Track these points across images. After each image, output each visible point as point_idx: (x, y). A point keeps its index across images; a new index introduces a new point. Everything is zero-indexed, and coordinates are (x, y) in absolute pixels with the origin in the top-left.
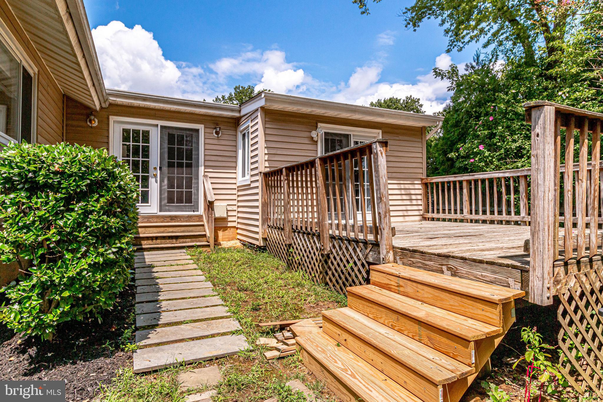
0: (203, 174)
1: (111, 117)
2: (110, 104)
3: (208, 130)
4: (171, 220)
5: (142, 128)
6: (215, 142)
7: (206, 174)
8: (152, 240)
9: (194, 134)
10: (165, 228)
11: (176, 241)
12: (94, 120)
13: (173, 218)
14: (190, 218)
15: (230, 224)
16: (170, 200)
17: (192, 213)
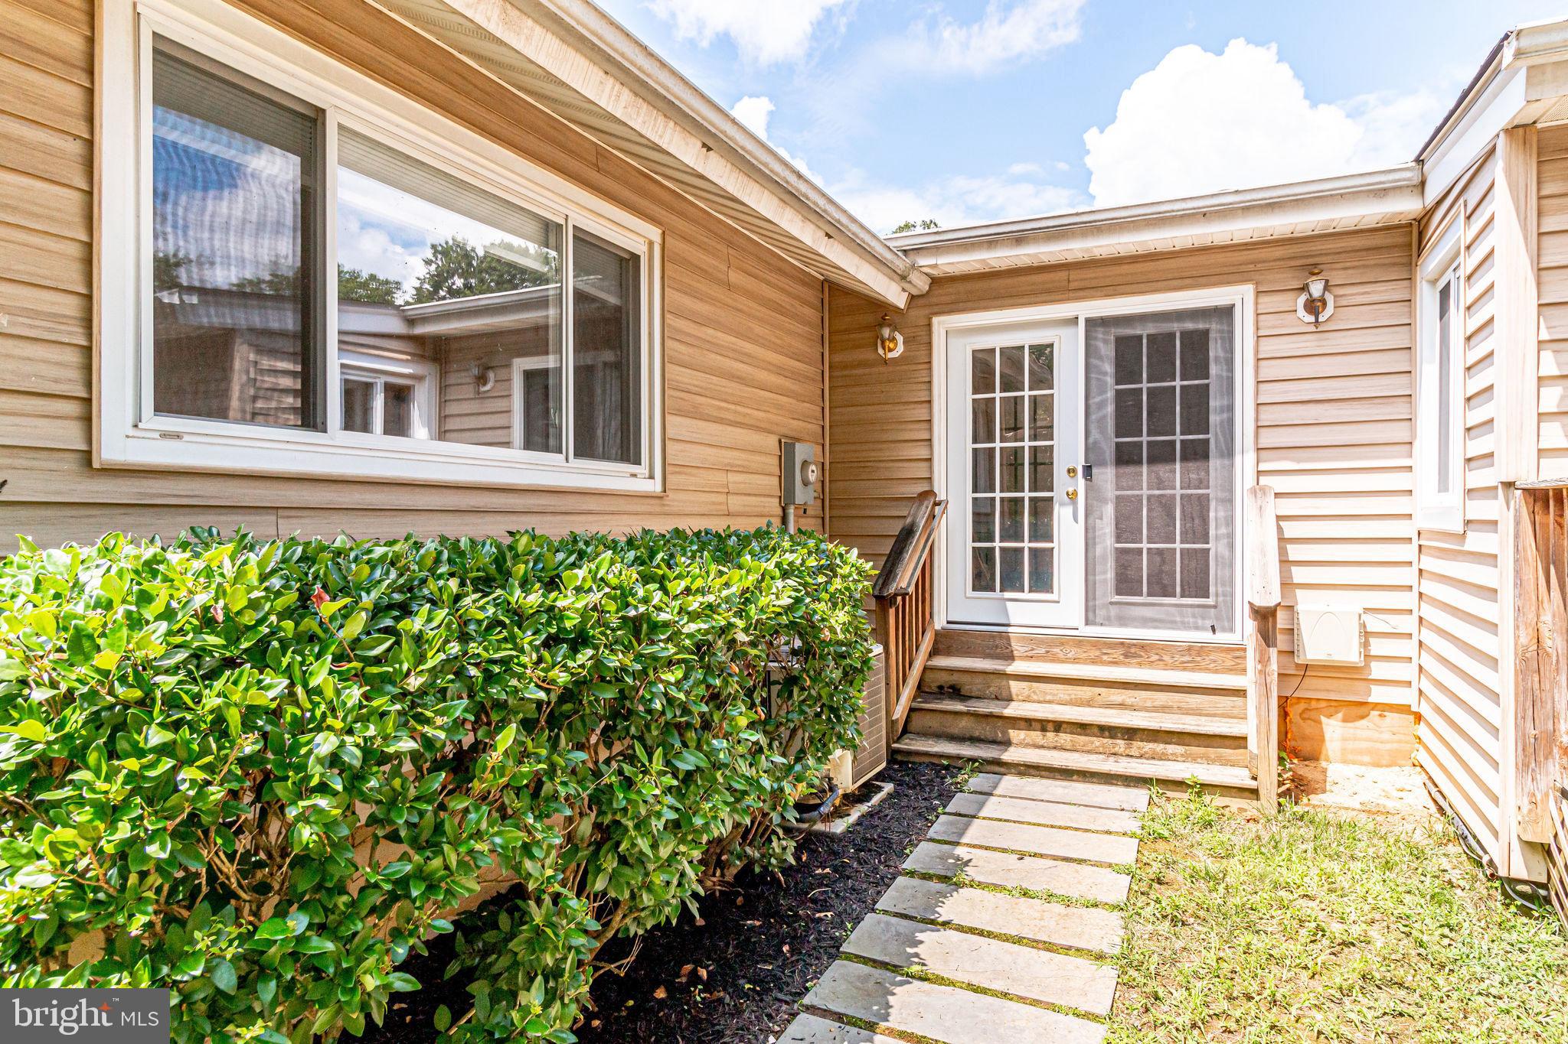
0: (1250, 480)
1: (935, 320)
2: (935, 281)
3: (1270, 302)
4: (1126, 656)
5: (1027, 339)
6: (1309, 344)
7: (1263, 480)
8: (1044, 730)
9: (1214, 326)
10: (1098, 690)
11: (1129, 746)
12: (893, 339)
13: (1132, 651)
14: (1195, 655)
15: (1378, 694)
16: (1126, 583)
17: (1206, 636)
